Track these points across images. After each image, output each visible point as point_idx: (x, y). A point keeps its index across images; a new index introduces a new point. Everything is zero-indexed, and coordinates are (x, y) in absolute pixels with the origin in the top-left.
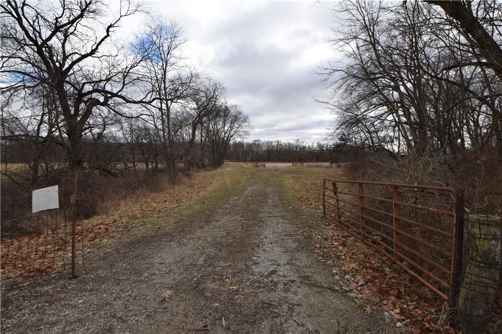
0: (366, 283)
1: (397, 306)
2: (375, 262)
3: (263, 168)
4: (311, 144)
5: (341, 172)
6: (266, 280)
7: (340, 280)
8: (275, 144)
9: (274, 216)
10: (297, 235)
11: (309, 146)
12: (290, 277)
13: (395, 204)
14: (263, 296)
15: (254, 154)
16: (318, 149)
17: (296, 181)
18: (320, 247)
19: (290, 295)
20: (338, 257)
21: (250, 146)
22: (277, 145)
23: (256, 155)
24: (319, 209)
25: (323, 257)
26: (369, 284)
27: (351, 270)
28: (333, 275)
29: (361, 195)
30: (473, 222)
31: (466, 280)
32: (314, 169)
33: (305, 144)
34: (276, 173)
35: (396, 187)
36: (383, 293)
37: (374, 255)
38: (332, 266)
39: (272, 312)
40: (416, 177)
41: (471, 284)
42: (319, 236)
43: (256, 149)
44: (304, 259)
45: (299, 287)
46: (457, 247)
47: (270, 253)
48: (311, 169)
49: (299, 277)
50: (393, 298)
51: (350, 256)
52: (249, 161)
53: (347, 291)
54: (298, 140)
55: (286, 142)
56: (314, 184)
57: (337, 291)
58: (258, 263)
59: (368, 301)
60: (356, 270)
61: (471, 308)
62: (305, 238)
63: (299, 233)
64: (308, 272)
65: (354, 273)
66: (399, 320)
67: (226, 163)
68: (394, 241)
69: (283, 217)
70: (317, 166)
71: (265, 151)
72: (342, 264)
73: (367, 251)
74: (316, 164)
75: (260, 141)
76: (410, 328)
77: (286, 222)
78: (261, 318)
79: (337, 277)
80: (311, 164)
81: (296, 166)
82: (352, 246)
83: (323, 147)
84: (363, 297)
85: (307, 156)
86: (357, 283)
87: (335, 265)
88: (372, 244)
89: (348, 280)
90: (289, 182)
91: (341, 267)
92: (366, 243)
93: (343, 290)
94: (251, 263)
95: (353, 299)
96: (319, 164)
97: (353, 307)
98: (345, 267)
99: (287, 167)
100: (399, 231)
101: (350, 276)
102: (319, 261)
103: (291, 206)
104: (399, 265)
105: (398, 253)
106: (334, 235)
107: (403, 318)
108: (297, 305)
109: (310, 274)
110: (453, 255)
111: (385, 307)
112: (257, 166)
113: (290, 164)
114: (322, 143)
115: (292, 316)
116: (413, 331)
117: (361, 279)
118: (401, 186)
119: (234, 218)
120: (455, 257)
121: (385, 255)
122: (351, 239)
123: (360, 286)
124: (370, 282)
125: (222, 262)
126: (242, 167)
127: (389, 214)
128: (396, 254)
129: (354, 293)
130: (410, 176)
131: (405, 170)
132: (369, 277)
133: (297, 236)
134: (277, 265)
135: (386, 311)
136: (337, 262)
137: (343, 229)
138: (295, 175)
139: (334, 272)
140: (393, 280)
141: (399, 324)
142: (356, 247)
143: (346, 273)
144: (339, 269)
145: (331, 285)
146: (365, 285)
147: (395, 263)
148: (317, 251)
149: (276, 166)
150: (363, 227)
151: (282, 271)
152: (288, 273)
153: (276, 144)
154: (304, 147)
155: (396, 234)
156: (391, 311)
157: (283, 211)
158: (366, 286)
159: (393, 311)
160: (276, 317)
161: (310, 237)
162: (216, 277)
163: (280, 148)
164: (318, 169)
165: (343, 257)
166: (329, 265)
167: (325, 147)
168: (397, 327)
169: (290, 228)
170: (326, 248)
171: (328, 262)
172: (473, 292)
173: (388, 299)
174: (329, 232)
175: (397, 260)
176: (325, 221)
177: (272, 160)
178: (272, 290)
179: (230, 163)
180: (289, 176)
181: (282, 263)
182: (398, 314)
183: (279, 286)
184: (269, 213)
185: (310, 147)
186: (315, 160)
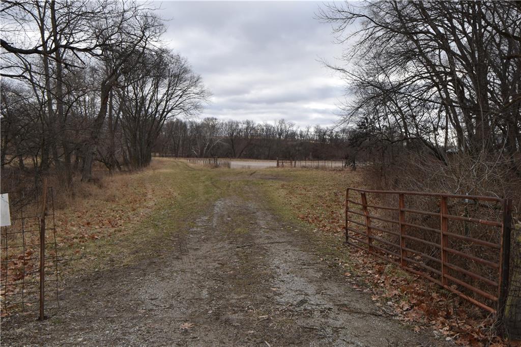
0: (412, 307)
1: (447, 325)
2: (419, 288)
3: (226, 169)
4: (304, 129)
5: (358, 179)
6: (298, 309)
7: (382, 306)
8: (242, 126)
9: (277, 242)
10: (317, 263)
11: (301, 132)
12: (325, 306)
13: (443, 218)
14: (301, 322)
15: (205, 144)
16: (316, 138)
17: (290, 193)
18: (351, 276)
19: (331, 321)
20: (376, 285)
21: (198, 128)
22: (247, 129)
23: (209, 146)
24: (337, 232)
25: (358, 285)
26: (415, 308)
27: (393, 297)
28: (373, 302)
29: (402, 209)
30: (518, 230)
31: (512, 288)
32: (314, 172)
33: (294, 129)
34: (251, 179)
35: (445, 198)
36: (432, 314)
37: (418, 282)
38: (370, 294)
39: (317, 335)
40: (468, 187)
41: (516, 291)
42: (347, 265)
43: (208, 134)
44: (334, 289)
45: (339, 314)
46: (504, 257)
47: (291, 284)
48: (309, 173)
49: (335, 305)
50: (441, 319)
51: (390, 284)
52: (197, 157)
53: (392, 315)
54: (282, 122)
55: (262, 123)
56: (319, 196)
57: (381, 315)
58: (281, 294)
59: (416, 322)
60: (399, 296)
61: (515, 313)
62: (330, 266)
63: (318, 261)
64: (345, 301)
65: (398, 299)
66: (448, 336)
67: (156, 159)
68: (442, 261)
69: (290, 243)
70: (317, 168)
71: (226, 140)
72: (381, 291)
73: (409, 277)
74: (315, 164)
75: (216, 119)
76: (459, 341)
77: (297, 249)
78: (307, 340)
79: (378, 304)
80: (309, 163)
81: (283, 166)
82: (390, 273)
83: (324, 134)
84: (409, 320)
85: (299, 150)
86: (402, 308)
87: (373, 293)
88: (414, 271)
89: (391, 306)
90: (279, 194)
91: (381, 294)
92: (407, 270)
93: (388, 315)
94: (272, 294)
95: (399, 322)
96: (321, 163)
97: (400, 328)
98: (385, 294)
99: (268, 168)
100: (448, 249)
101: (392, 302)
102: (353, 290)
103: (296, 228)
104: (447, 290)
105: (446, 275)
106: (366, 263)
107: (452, 333)
108: (342, 328)
109: (346, 302)
110: (501, 267)
111: (434, 326)
112: (217, 166)
113: (274, 164)
114: (323, 127)
115: (339, 337)
116: (463, 343)
117: (406, 304)
118: (450, 197)
119: (219, 246)
120: (502, 267)
121: (430, 281)
122: (388, 266)
123: (405, 311)
124: (416, 306)
125: (233, 294)
126: (187, 167)
127: (436, 230)
128: (444, 277)
129: (400, 317)
130: (460, 186)
131: (455, 178)
132: (415, 301)
133: (318, 265)
134: (305, 295)
135: (435, 330)
136: (376, 290)
137: (376, 256)
138: (285, 183)
139: (373, 299)
140: (440, 303)
141: (448, 339)
142: (396, 273)
143: (387, 300)
144: (379, 297)
145: (373, 311)
146: (410, 310)
147: (442, 288)
148: (349, 280)
149: (249, 167)
150: (403, 251)
151: (313, 300)
152: (320, 302)
153: (245, 126)
154: (293, 134)
155: (443, 252)
156: (440, 330)
157: (287, 236)
158: (412, 310)
159: (442, 329)
160: (322, 338)
161: (335, 266)
162: (236, 309)
163: (252, 135)
164: (320, 173)
165: (382, 285)
166: (367, 293)
167: (329, 136)
168: (446, 341)
169: (305, 257)
170: (359, 276)
171: (364, 291)
172: (517, 298)
173: (436, 319)
174: (359, 258)
175: (445, 284)
176: (349, 248)
177: (238, 155)
178: (309, 317)
179: (161, 158)
180: (277, 184)
181: (310, 293)
182: (447, 331)
183: (315, 313)
184: (268, 238)
185: (304, 134)
186: (311, 157)
